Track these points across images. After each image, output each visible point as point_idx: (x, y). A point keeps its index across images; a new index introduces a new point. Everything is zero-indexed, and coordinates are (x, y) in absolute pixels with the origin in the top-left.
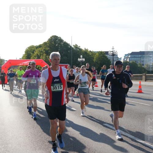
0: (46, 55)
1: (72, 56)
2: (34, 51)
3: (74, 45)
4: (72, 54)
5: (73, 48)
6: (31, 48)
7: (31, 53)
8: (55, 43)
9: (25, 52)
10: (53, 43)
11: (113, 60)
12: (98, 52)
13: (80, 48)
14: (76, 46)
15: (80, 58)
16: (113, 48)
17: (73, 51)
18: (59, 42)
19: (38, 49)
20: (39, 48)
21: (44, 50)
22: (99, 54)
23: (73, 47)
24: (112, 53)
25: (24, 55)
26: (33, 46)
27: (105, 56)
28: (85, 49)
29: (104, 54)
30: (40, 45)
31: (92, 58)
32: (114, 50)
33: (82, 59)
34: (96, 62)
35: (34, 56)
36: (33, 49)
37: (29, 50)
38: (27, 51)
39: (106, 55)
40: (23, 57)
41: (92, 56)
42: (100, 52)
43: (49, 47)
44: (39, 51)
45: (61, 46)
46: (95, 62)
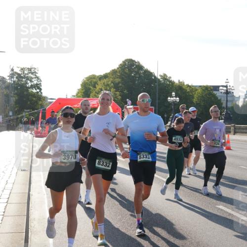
0: (115, 91)
1: (157, 92)
2: (96, 83)
3: (161, 76)
4: (157, 90)
5: (159, 80)
6: (91, 78)
7: (91, 87)
8: (131, 71)
9: (82, 85)
10: (127, 72)
11: (227, 100)
12: (200, 86)
13: (170, 80)
14: (165, 77)
15: (171, 96)
16: (227, 81)
17: (159, 85)
18: (136, 70)
19: (102, 82)
20: (105, 80)
21: (112, 82)
22: (203, 90)
23: (159, 77)
24: (225, 88)
25: (79, 90)
26: (93, 75)
27: (212, 94)
28: (179, 81)
29: (212, 90)
30: (106, 74)
31: (191, 97)
32: (229, 84)
33: (174, 98)
34: (197, 104)
35: (96, 93)
36: (95, 80)
37: (87, 83)
38: (85, 84)
39: (215, 92)
40: (78, 93)
41: (191, 94)
42: (204, 86)
43: (120, 77)
44: (104, 83)
45: (140, 77)
46: (195, 104)
